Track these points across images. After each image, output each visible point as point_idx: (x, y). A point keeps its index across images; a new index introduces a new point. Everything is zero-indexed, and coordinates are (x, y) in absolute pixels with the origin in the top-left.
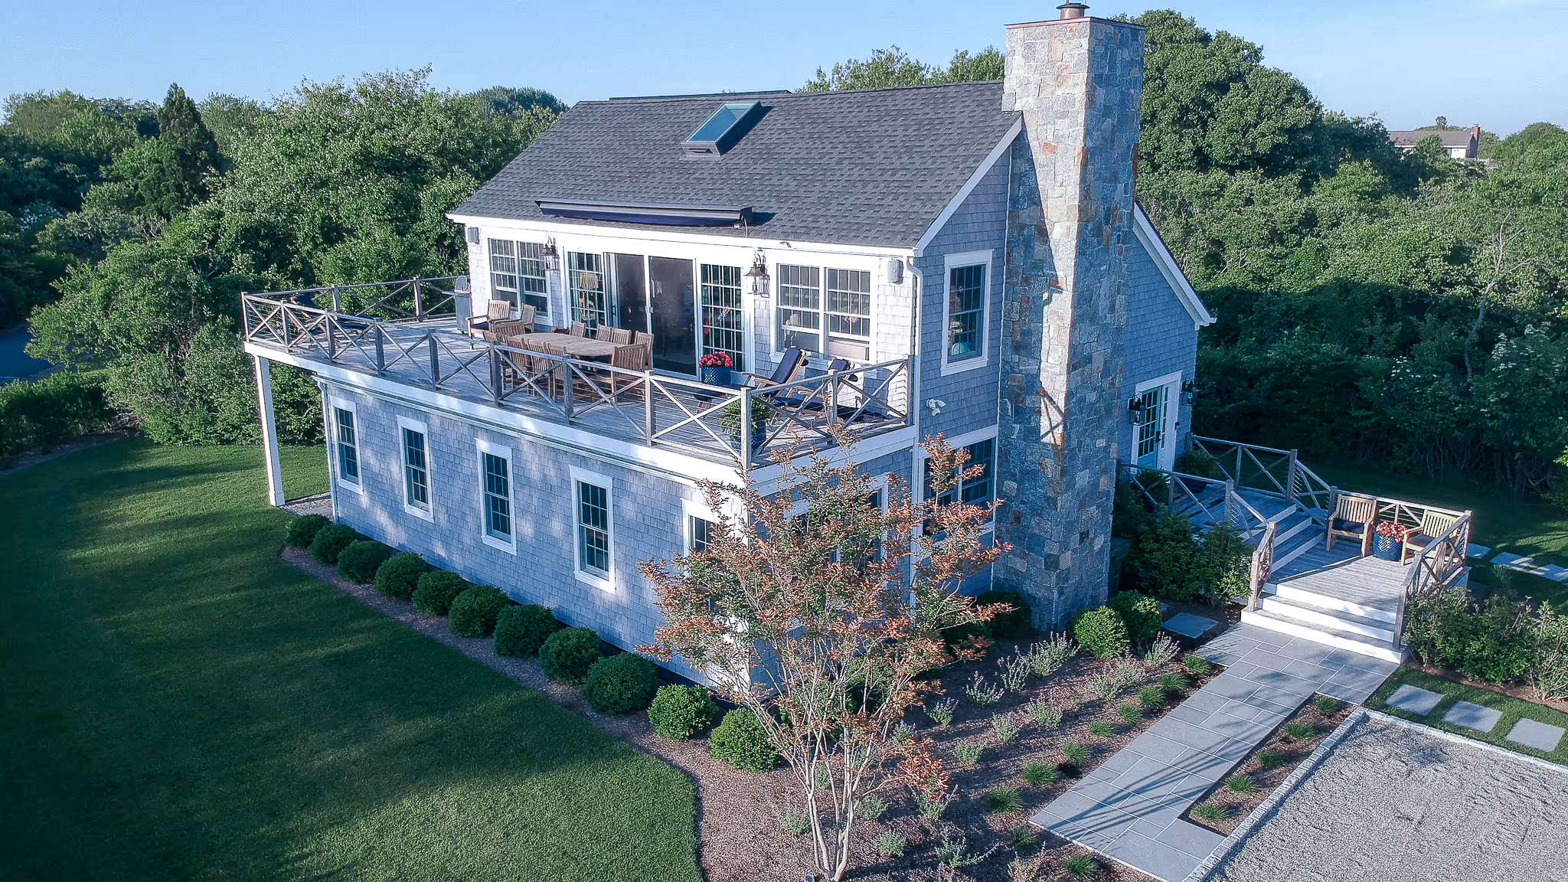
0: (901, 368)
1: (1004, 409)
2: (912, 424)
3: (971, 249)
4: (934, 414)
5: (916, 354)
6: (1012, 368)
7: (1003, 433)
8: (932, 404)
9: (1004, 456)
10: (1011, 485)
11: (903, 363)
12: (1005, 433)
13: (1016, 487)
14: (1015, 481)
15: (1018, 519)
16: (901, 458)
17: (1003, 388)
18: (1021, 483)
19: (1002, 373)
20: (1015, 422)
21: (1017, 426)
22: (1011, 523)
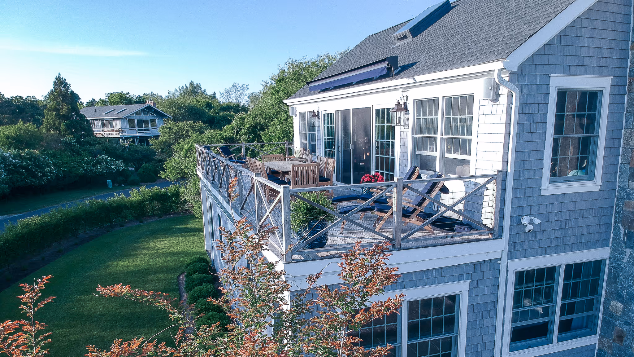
0: (488, 182)
1: (617, 234)
2: (500, 237)
3: (586, 73)
4: (527, 230)
5: (509, 170)
6: (627, 195)
7: (614, 256)
8: (525, 221)
9: (614, 277)
10: (617, 306)
11: (492, 178)
12: (615, 258)
13: (621, 307)
14: (622, 302)
15: (620, 337)
16: (485, 267)
17: (617, 214)
18: (626, 305)
19: (618, 199)
20: (626, 247)
21: (628, 251)
22: (614, 341)
